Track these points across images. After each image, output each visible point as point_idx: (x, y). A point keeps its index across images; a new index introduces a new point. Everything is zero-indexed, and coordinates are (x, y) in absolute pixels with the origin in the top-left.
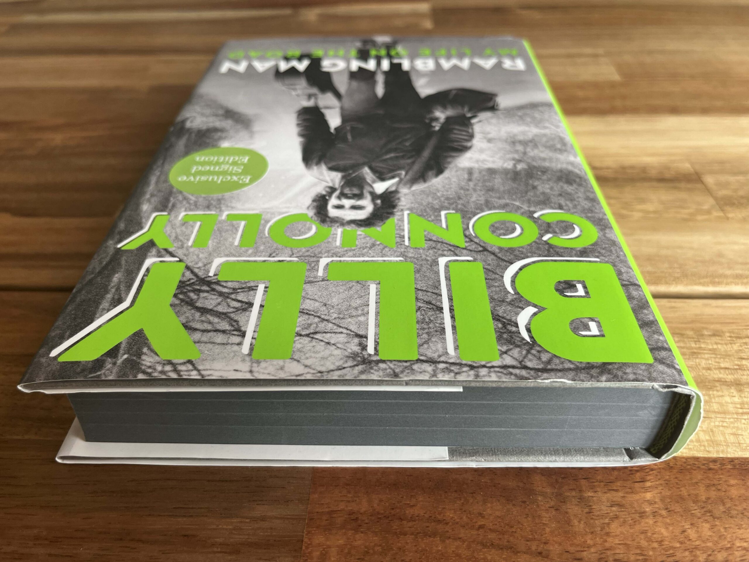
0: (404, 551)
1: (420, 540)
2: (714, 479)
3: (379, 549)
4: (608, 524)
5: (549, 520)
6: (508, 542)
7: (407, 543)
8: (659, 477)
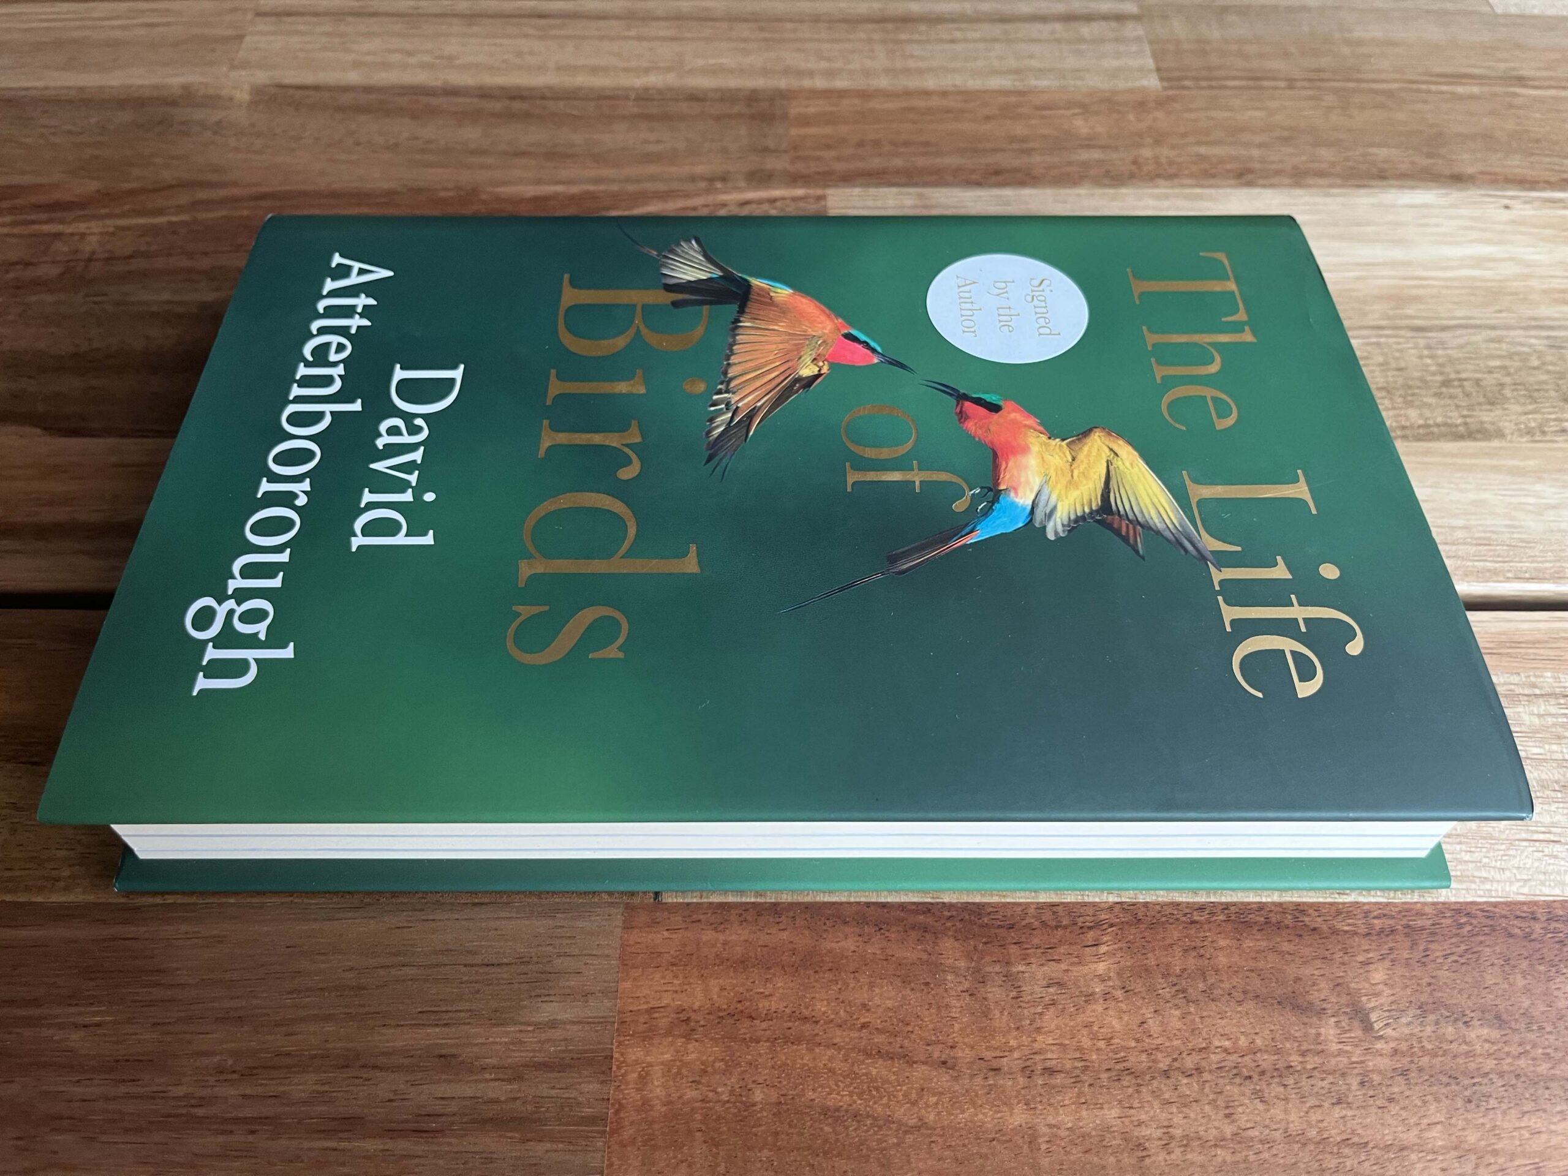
0: (756, 1067)
1: (779, 1049)
2: (1197, 937)
3: (720, 1065)
4: (1041, 1014)
5: (960, 1012)
6: (901, 1047)
7: (760, 1054)
8: (1119, 937)
